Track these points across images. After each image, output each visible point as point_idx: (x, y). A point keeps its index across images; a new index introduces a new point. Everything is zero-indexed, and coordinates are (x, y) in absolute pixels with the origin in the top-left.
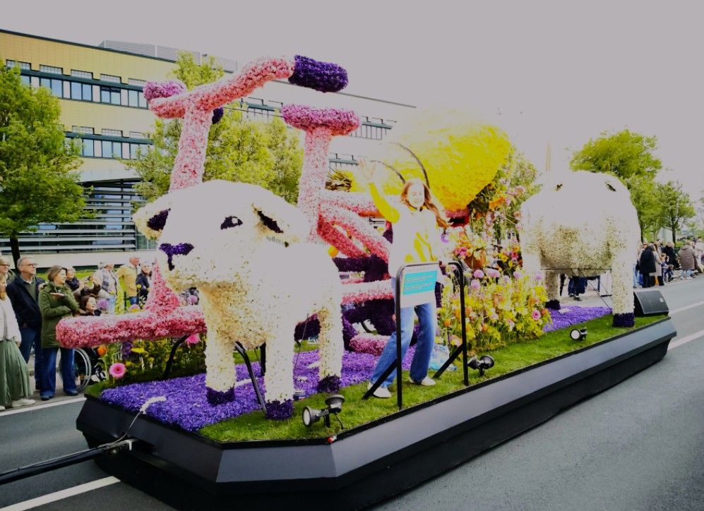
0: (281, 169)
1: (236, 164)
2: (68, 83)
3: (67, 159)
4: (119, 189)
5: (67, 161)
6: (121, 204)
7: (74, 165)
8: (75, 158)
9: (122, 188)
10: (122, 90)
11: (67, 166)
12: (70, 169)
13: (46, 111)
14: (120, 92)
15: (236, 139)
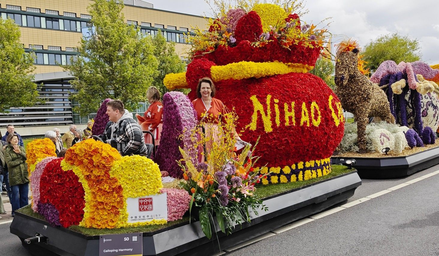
0: (163, 69)
1: (133, 66)
2: (25, 16)
3: (26, 66)
4: (61, 85)
5: (26, 67)
6: (62, 95)
7: (30, 70)
8: (31, 65)
9: (62, 84)
10: (60, 20)
11: (26, 70)
12: (28, 72)
13: (10, 35)
14: (58, 21)
15: (132, 50)
